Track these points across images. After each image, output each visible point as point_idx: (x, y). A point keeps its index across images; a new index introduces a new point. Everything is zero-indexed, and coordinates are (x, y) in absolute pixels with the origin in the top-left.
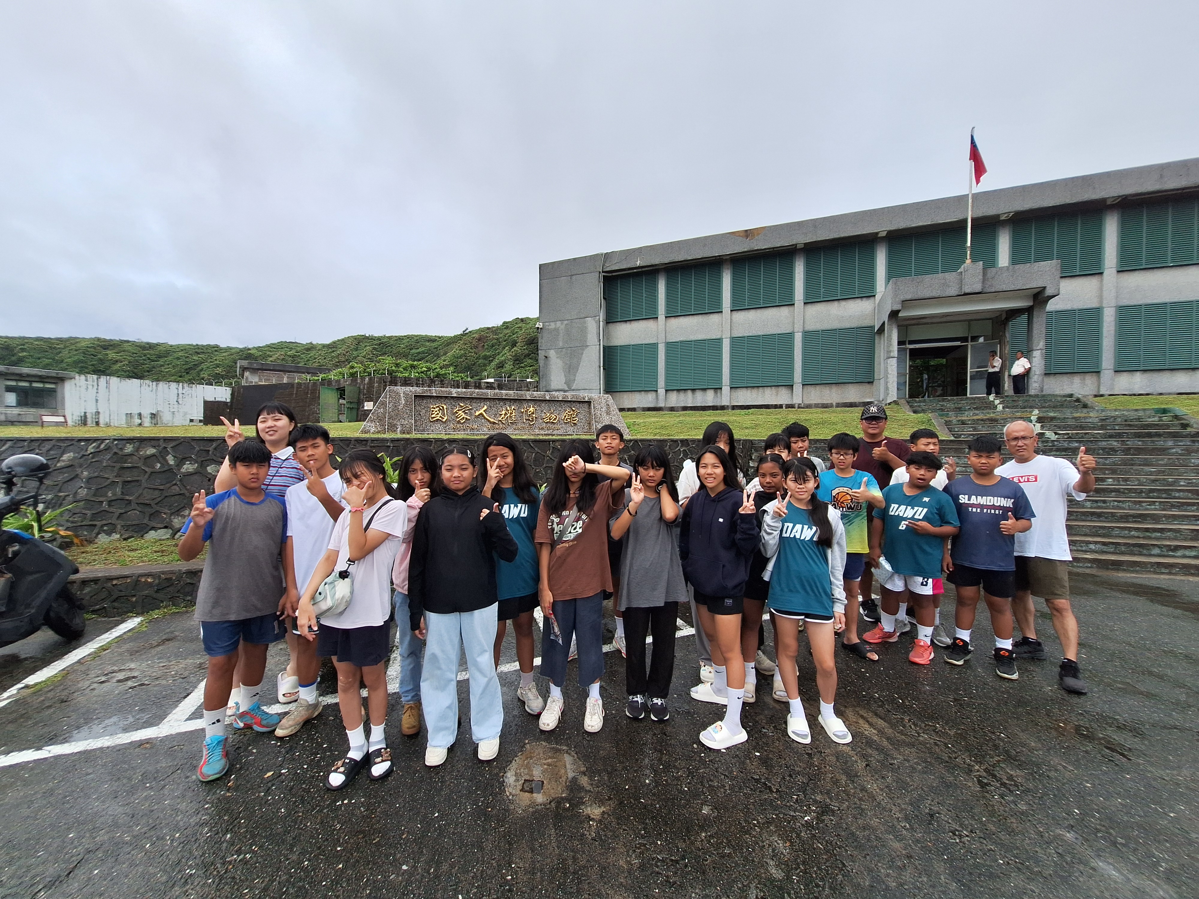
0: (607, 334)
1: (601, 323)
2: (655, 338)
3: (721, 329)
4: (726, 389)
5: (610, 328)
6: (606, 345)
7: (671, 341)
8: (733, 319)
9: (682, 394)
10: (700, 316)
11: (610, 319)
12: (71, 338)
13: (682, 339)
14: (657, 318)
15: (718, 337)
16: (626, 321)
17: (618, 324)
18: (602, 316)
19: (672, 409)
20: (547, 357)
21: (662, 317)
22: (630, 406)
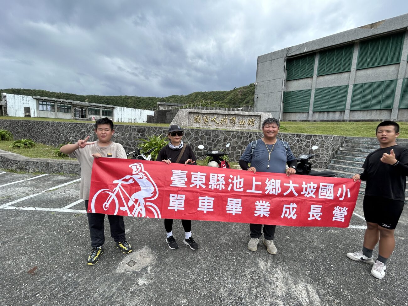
0: (286, 86)
1: (284, 81)
2: (310, 87)
3: (348, 80)
4: (347, 112)
5: (288, 83)
6: (285, 91)
7: (318, 88)
8: (357, 74)
9: (321, 114)
10: (337, 74)
11: (289, 79)
12: (120, 96)
13: (325, 87)
14: (312, 77)
15: (346, 85)
16: (296, 80)
17: (292, 81)
18: (285, 78)
19: (315, 121)
20: (258, 97)
21: (315, 77)
22: (294, 119)
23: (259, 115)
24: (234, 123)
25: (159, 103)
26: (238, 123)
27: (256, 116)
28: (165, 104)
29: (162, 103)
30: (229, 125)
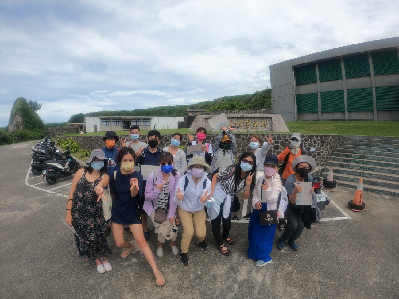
0: (297, 90)
1: (294, 86)
2: (316, 91)
3: (343, 86)
4: (346, 112)
5: (298, 87)
6: (297, 94)
7: (323, 91)
9: (328, 114)
10: (334, 81)
11: (298, 84)
13: (327, 91)
14: (317, 82)
15: (342, 89)
16: (304, 84)
17: (301, 86)
18: (295, 83)
19: (324, 120)
20: (274, 100)
21: (318, 82)
22: (307, 119)
23: (270, 117)
24: (247, 126)
25: (188, 110)
26: (251, 126)
27: (267, 118)
28: (193, 111)
29: (191, 110)
30: (243, 127)
